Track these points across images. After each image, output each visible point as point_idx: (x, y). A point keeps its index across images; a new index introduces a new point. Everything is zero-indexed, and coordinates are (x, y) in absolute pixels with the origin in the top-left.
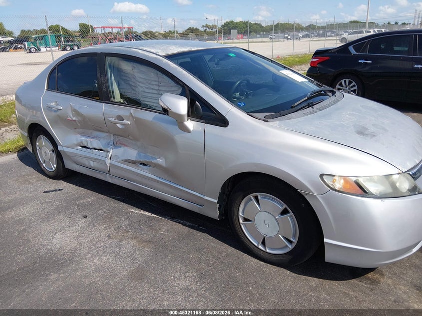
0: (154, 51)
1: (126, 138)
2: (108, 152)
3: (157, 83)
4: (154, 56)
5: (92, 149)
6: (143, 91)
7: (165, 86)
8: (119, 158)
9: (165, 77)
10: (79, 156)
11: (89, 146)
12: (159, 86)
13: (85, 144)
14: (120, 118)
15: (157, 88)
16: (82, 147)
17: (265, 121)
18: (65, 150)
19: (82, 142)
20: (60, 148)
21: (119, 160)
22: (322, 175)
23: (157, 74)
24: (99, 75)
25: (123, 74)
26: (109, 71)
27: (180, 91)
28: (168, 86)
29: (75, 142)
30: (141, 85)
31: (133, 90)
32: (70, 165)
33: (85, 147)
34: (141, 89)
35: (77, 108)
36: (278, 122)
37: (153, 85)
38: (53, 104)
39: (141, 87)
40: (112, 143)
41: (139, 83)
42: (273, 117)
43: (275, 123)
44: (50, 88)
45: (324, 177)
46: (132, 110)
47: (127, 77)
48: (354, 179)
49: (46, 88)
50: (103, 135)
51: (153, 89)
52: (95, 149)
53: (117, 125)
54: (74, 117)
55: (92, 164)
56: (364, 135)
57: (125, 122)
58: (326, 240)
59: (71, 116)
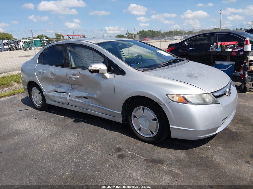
0: (91, 41)
1: (77, 85)
2: (68, 93)
3: (93, 57)
4: (91, 44)
5: (61, 92)
6: (86, 62)
7: (96, 58)
8: (73, 96)
9: (96, 54)
10: (54, 96)
11: (59, 91)
12: (93, 58)
13: (57, 90)
14: (74, 75)
15: (92, 59)
16: (55, 92)
17: (143, 72)
18: (46, 94)
19: (55, 89)
20: (44, 93)
21: (74, 97)
22: (167, 95)
23: (93, 52)
24: (64, 54)
25: (76, 54)
26: (69, 53)
27: (103, 60)
28: (98, 58)
29: (52, 90)
30: (85, 58)
31: (81, 61)
32: (49, 102)
33: (57, 92)
34: (85, 61)
35: (53, 72)
36: (149, 72)
37: (91, 58)
38: (41, 70)
39: (85, 59)
40: (70, 89)
41: (84, 58)
42: (147, 70)
43: (148, 72)
44: (39, 63)
45: (169, 95)
46: (80, 70)
47: (78, 55)
48: (182, 95)
49: (37, 63)
50: (66, 84)
51: (91, 60)
52: (62, 92)
53: (73, 78)
54: (51, 76)
55: (60, 100)
56: (191, 77)
57: (77, 76)
58: (171, 126)
59: (50, 76)
